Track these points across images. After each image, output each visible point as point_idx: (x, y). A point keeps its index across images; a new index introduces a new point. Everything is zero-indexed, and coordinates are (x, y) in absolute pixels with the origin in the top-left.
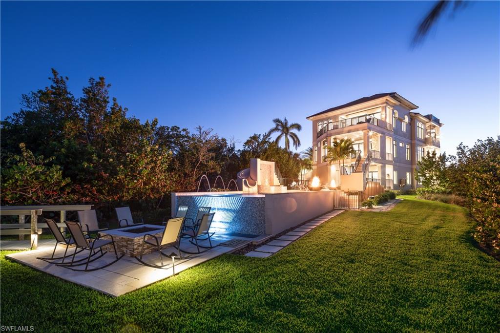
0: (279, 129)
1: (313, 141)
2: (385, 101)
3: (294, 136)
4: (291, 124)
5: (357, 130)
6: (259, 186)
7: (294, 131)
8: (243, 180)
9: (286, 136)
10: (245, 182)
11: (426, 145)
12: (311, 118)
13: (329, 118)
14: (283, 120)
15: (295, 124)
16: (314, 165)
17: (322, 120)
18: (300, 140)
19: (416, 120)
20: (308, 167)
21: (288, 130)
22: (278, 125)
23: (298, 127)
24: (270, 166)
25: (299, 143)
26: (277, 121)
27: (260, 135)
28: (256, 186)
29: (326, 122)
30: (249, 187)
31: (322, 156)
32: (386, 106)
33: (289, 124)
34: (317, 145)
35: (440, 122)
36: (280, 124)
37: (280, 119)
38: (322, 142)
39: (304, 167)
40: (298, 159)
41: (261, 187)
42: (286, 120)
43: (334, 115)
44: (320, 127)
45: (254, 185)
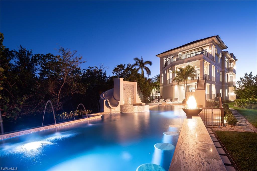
0: (138, 65)
1: (161, 70)
2: (212, 41)
3: (147, 69)
4: (145, 61)
5: (195, 60)
6: (122, 106)
7: (147, 66)
8: (105, 101)
9: (142, 69)
10: (107, 103)
11: (229, 72)
12: (159, 55)
13: (171, 55)
14: (140, 59)
15: (148, 62)
16: (161, 86)
17: (166, 57)
18: (151, 71)
19: (225, 56)
20: (157, 87)
21: (143, 64)
22: (137, 62)
23: (150, 63)
24: (133, 86)
25: (150, 73)
26: (136, 59)
27: (125, 65)
28: (119, 106)
29: (169, 58)
30: (110, 108)
31: (167, 79)
32: (212, 44)
33: (144, 62)
34: (163, 73)
35: (236, 59)
36: (138, 61)
37: (138, 58)
38: (167, 70)
39: (154, 87)
40: (150, 82)
41: (124, 107)
42: (142, 58)
43: (174, 52)
44: (165, 61)
45: (116, 105)
